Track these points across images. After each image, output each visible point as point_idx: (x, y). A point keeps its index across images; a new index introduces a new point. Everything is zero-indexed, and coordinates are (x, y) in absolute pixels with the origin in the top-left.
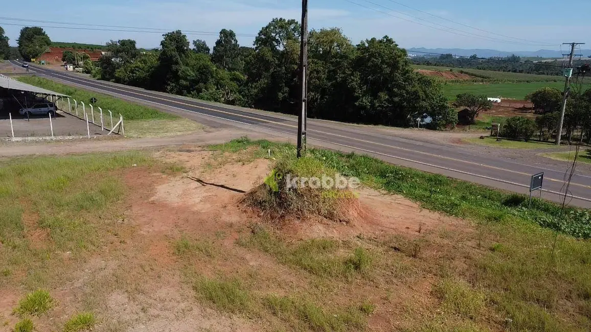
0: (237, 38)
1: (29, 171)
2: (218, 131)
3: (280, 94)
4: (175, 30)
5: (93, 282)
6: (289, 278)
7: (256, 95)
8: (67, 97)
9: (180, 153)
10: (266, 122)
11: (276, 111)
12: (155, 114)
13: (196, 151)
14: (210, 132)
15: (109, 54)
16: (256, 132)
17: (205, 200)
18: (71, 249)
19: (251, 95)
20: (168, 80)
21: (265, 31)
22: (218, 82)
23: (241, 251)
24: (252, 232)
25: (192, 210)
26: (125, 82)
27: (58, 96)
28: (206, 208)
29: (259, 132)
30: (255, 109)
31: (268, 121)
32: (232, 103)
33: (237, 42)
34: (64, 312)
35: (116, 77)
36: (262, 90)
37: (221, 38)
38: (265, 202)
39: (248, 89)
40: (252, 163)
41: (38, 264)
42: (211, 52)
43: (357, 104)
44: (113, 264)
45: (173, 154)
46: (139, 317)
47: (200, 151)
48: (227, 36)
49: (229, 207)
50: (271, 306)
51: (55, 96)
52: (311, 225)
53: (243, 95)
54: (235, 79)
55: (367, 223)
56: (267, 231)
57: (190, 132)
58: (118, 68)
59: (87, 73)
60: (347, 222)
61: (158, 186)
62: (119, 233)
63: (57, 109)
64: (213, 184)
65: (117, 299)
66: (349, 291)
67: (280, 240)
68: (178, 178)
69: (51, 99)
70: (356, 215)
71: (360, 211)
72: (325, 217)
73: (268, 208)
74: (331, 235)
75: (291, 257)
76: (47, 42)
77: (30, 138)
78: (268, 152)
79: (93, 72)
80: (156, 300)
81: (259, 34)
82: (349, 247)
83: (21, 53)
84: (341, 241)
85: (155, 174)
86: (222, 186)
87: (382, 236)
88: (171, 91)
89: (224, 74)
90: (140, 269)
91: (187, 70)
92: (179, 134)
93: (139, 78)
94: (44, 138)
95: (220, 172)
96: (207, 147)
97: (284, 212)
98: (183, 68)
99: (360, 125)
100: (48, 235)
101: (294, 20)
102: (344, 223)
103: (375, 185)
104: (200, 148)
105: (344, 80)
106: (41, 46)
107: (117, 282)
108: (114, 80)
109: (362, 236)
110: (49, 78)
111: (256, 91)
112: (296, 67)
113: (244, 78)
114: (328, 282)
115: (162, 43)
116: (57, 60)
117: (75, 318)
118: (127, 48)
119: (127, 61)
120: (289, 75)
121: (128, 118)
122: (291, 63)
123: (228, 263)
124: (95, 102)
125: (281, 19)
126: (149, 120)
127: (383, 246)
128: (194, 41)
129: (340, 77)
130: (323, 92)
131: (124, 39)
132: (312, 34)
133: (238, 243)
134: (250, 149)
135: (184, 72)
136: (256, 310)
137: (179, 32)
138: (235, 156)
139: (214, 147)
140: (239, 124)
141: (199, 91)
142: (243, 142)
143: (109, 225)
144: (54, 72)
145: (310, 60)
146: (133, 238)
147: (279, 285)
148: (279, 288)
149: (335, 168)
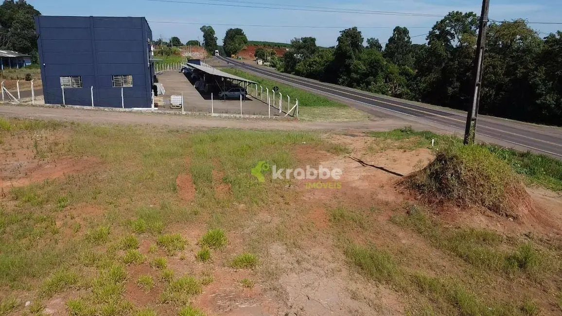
0: (410, 35)
1: (221, 139)
2: (383, 120)
3: (450, 89)
4: (351, 27)
5: (259, 231)
6: (441, 262)
7: (424, 90)
8: (255, 84)
9: (345, 137)
10: (431, 115)
11: (444, 105)
12: (326, 102)
13: (360, 136)
14: (375, 121)
15: (293, 50)
16: (421, 124)
17: (363, 179)
18: (245, 203)
19: (419, 90)
20: (341, 73)
21: (440, 26)
22: (387, 76)
23: (394, 229)
24: (407, 213)
25: (350, 185)
26: (303, 74)
27: (249, 82)
28: (365, 185)
29: (424, 125)
30: (421, 103)
31: (435, 115)
32: (399, 96)
33: (410, 39)
34: (234, 250)
35: (296, 70)
36: (431, 84)
37: (394, 35)
38: (424, 185)
39: (417, 84)
40: (414, 151)
41: (219, 210)
42: (383, 49)
43: (538, 102)
44: (277, 220)
45: (338, 137)
46: (294, 267)
47: (363, 136)
48: (401, 33)
49: (386, 187)
50: (420, 285)
51: (246, 82)
52: (472, 215)
53: (410, 89)
54: (404, 73)
55: (539, 223)
56: (423, 214)
57: (356, 120)
58: (298, 62)
59: (273, 67)
60: (514, 218)
61: (322, 161)
62: (285, 196)
63: (246, 94)
64: (373, 166)
65: (277, 249)
66: (510, 288)
67: (436, 225)
68: (341, 157)
69: (242, 85)
70: (526, 212)
71: (532, 209)
72: (489, 208)
73: (426, 192)
74: (493, 228)
75: (446, 243)
76: (245, 41)
77: (224, 115)
78: (431, 142)
79: (278, 66)
80: (309, 256)
81: (433, 29)
82: (514, 244)
83: (225, 50)
84: (505, 237)
85: (320, 152)
86: (382, 168)
87: (557, 239)
88: (342, 84)
89: (394, 68)
90: (299, 228)
91: (359, 64)
92: (346, 120)
93: (316, 71)
94: (235, 115)
95: (381, 156)
96: (371, 133)
97: (443, 198)
98: (356, 62)
99: (540, 125)
100: (229, 189)
101: (472, 13)
102: (511, 219)
103: (554, 186)
104: (364, 134)
105: (525, 76)
106: (240, 44)
107: (278, 235)
108: (294, 73)
109: (531, 235)
110: (244, 70)
111: (424, 85)
112: (470, 61)
113: (414, 72)
114: (486, 274)
115: (339, 39)
116: (251, 56)
117: (242, 256)
118: (307, 45)
119: (307, 56)
120: (462, 70)
121: (303, 104)
122: (466, 57)
123: (380, 237)
124: (277, 90)
125: (457, 12)
126: (321, 107)
127: (558, 250)
128: (368, 39)
129: (520, 71)
130: (499, 87)
131: (306, 37)
132: (491, 27)
133: (391, 220)
134: (412, 138)
135: (356, 66)
136: (403, 284)
137: (355, 29)
138: (397, 144)
139: (376, 134)
140: (405, 116)
141: (368, 84)
142: (406, 132)
143: (277, 188)
144: (248, 65)
145: (487, 54)
146: (296, 201)
147: (430, 266)
148: (429, 269)
149: (506, 161)
